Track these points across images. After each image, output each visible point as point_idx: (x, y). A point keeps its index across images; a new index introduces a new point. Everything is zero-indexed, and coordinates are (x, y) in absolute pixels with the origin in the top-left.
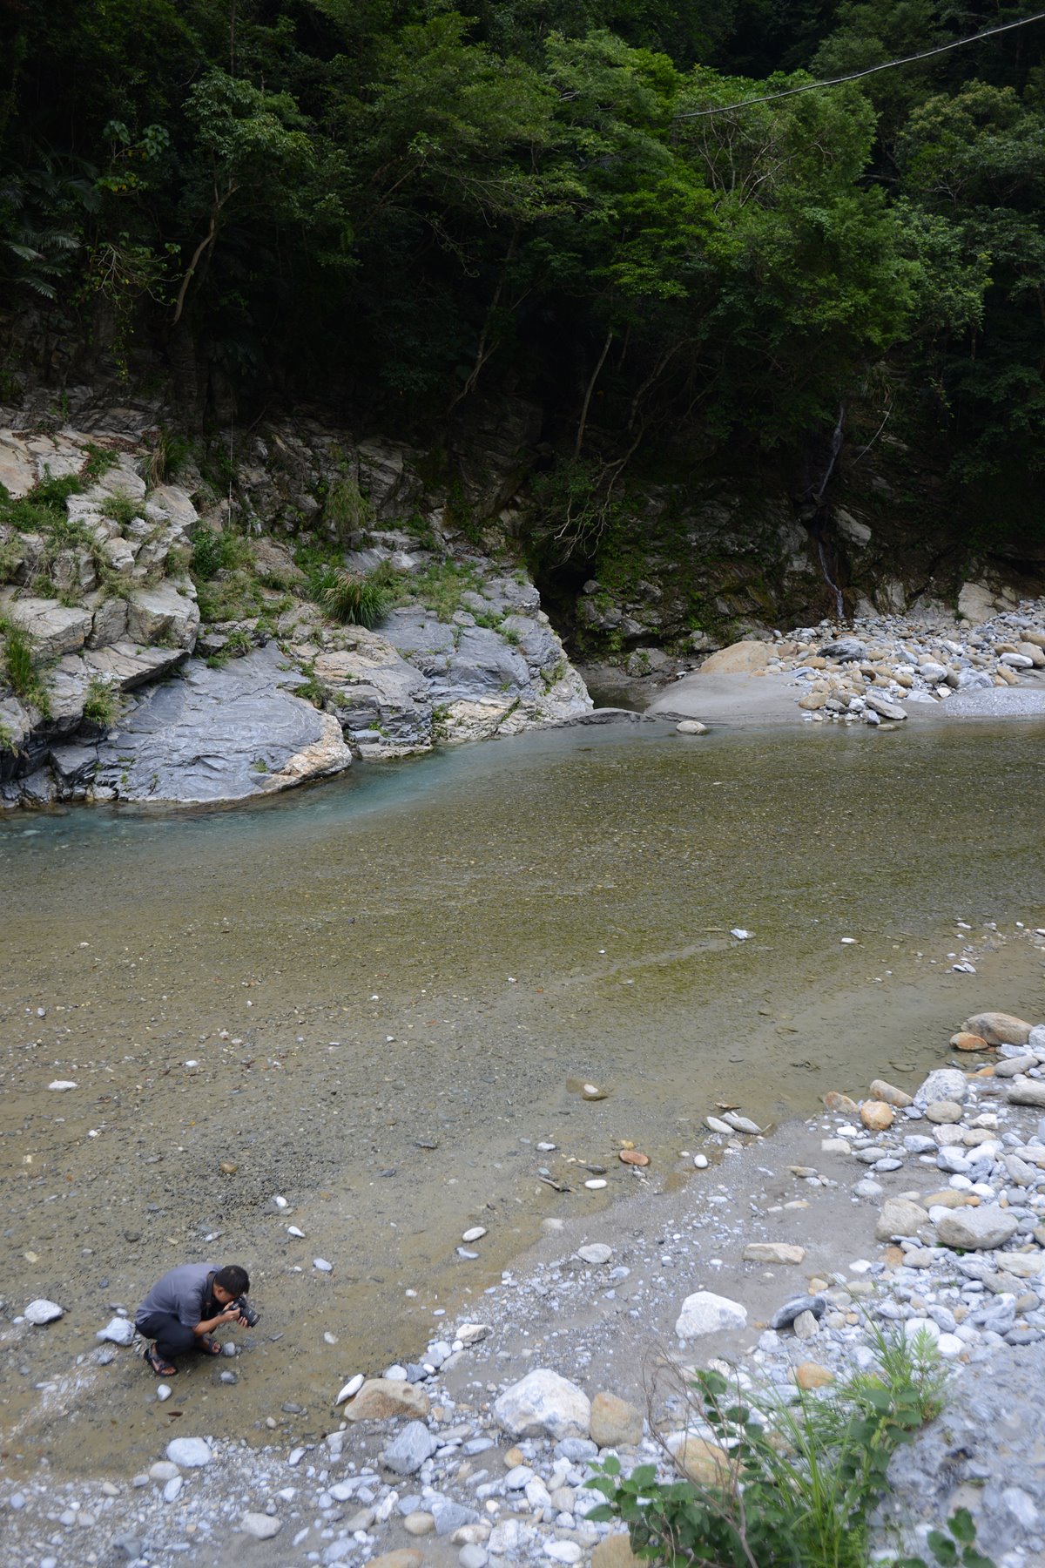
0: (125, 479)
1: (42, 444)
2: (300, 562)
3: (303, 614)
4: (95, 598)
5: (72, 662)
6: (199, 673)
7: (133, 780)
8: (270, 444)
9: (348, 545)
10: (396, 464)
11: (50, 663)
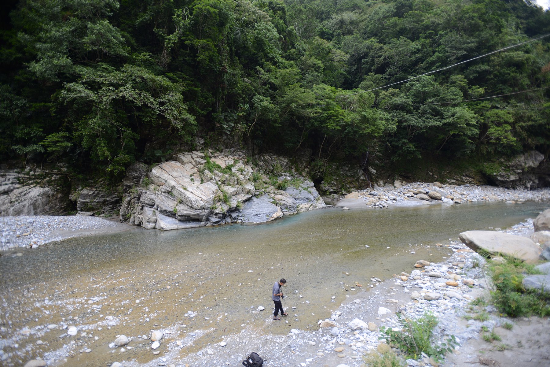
0: (241, 165)
1: (226, 159)
2: (270, 179)
3: (271, 188)
4: (237, 186)
5: (234, 197)
6: (254, 199)
7: (245, 219)
8: (264, 158)
9: (278, 176)
10: (286, 161)
11: (230, 197)
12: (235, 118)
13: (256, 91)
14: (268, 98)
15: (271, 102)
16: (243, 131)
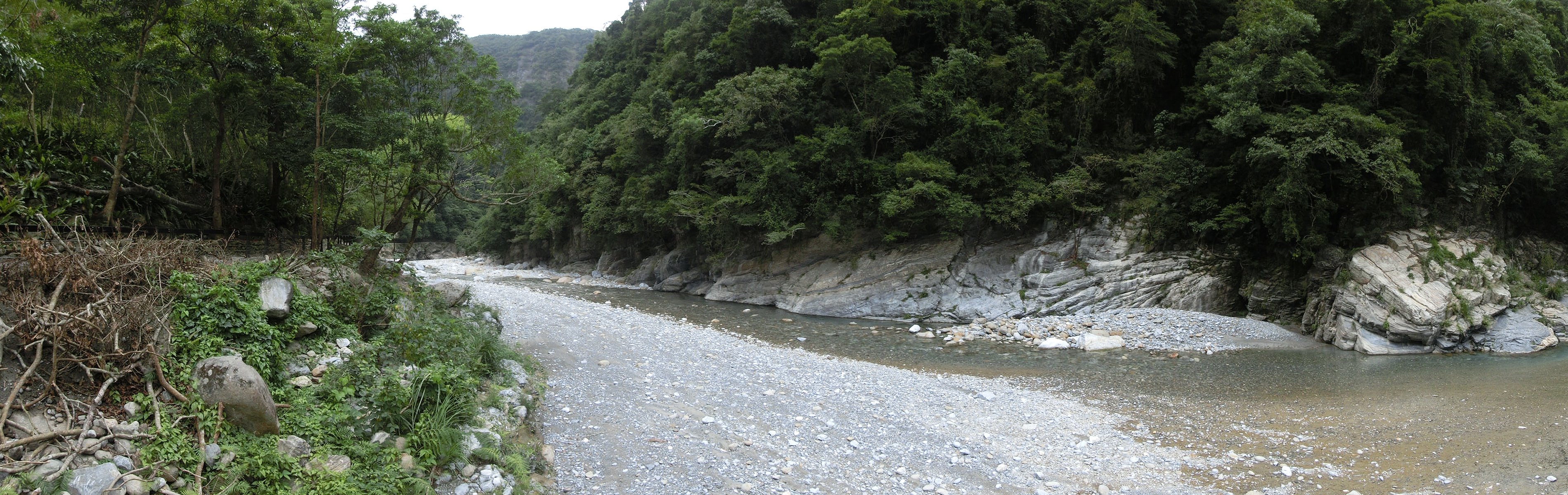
0: (1486, 253)
1: (1463, 243)
2: (1533, 279)
3: (1536, 296)
4: (1483, 289)
5: (1477, 308)
6: (1510, 313)
7: (1495, 345)
8: (1524, 243)
9: (1547, 275)
10: (1561, 249)
11: (1471, 308)
12: (1480, 175)
13: (1515, 132)
14: (1536, 145)
15: (1540, 151)
16: (1492, 198)
